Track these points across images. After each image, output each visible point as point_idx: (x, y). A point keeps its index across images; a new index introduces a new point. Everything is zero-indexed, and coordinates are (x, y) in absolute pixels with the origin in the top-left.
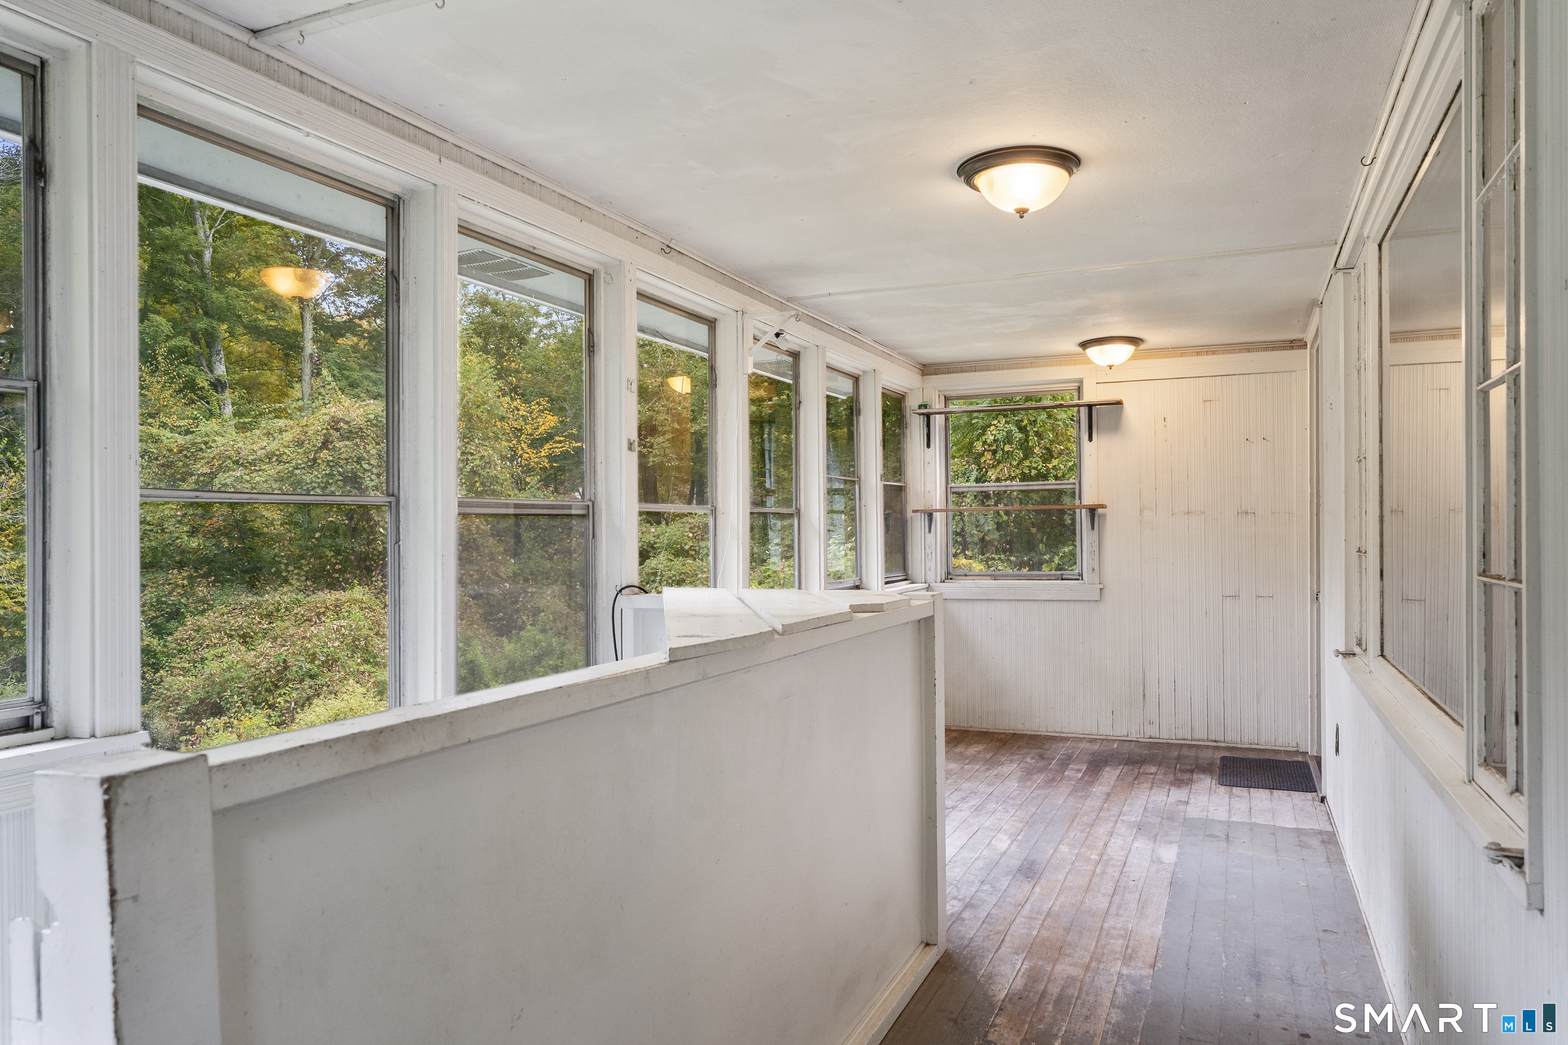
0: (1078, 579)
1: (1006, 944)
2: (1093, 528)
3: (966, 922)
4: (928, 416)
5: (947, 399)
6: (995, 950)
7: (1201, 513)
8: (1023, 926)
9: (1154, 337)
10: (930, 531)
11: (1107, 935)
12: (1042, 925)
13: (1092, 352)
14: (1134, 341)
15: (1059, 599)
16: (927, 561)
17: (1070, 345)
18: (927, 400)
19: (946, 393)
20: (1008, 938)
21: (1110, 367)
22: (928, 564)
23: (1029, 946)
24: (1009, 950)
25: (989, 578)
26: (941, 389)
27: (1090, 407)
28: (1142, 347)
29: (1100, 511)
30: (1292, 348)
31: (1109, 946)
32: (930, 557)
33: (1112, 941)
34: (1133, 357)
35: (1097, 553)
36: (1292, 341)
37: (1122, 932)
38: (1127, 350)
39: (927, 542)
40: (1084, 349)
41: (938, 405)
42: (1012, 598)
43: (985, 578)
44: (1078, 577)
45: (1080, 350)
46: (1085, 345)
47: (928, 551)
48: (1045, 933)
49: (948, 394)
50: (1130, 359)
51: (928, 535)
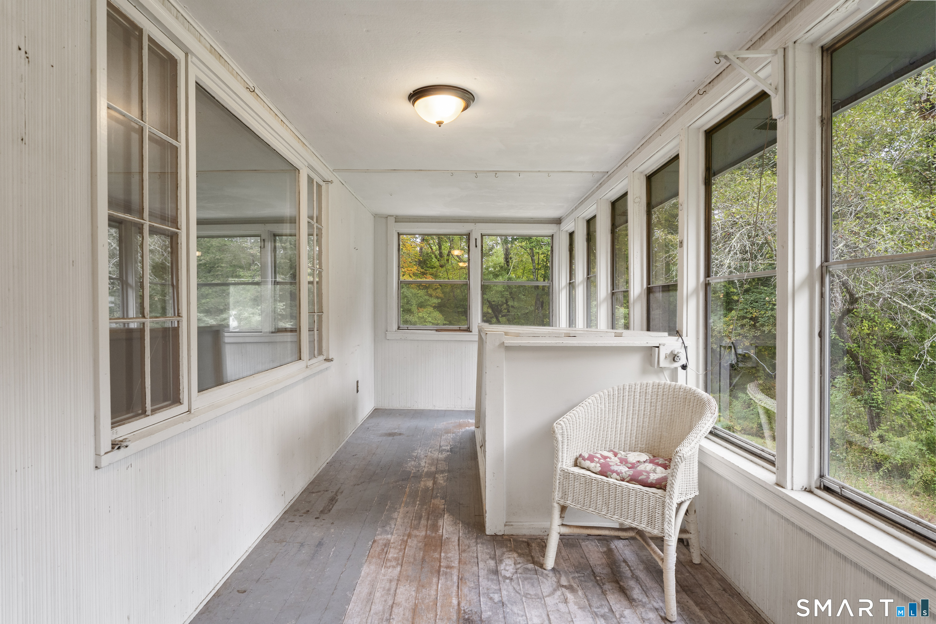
1: (456, 543)
3: (488, 557)
6: (461, 538)
8: (452, 559)
11: (398, 560)
12: (440, 562)
20: (457, 547)
23: (443, 544)
24: (453, 540)
31: (397, 551)
33: (395, 556)
37: (388, 564)
48: (436, 555)
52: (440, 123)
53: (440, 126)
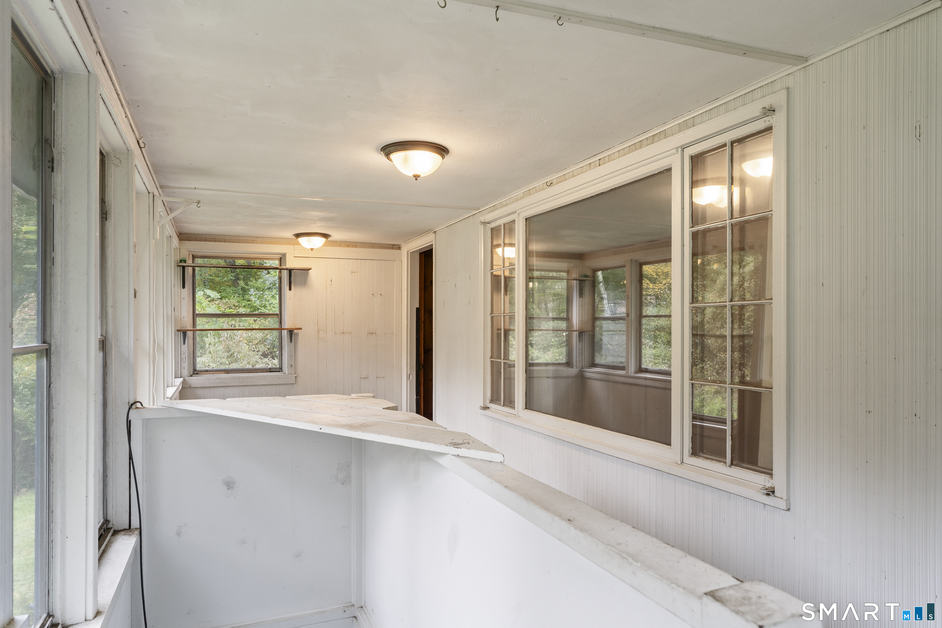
0: (280, 371)
2: (291, 341)
4: (184, 267)
5: (194, 257)
7: (350, 333)
9: (336, 235)
10: (184, 343)
13: (302, 240)
14: (326, 236)
15: (270, 383)
16: (182, 363)
17: (289, 234)
18: (182, 257)
19: (193, 253)
21: (312, 249)
22: (183, 365)
25: (223, 372)
26: (190, 250)
27: (290, 271)
28: (330, 239)
29: (295, 331)
30: (393, 248)
32: (184, 360)
34: (325, 245)
35: (293, 355)
36: (393, 245)
38: (322, 240)
39: (182, 350)
40: (297, 238)
41: (189, 262)
42: (241, 384)
43: (220, 372)
44: (279, 370)
45: (294, 238)
46: (298, 235)
47: (183, 356)
49: (195, 253)
50: (323, 246)
51: (183, 346)
52: (416, 177)
53: (416, 179)
